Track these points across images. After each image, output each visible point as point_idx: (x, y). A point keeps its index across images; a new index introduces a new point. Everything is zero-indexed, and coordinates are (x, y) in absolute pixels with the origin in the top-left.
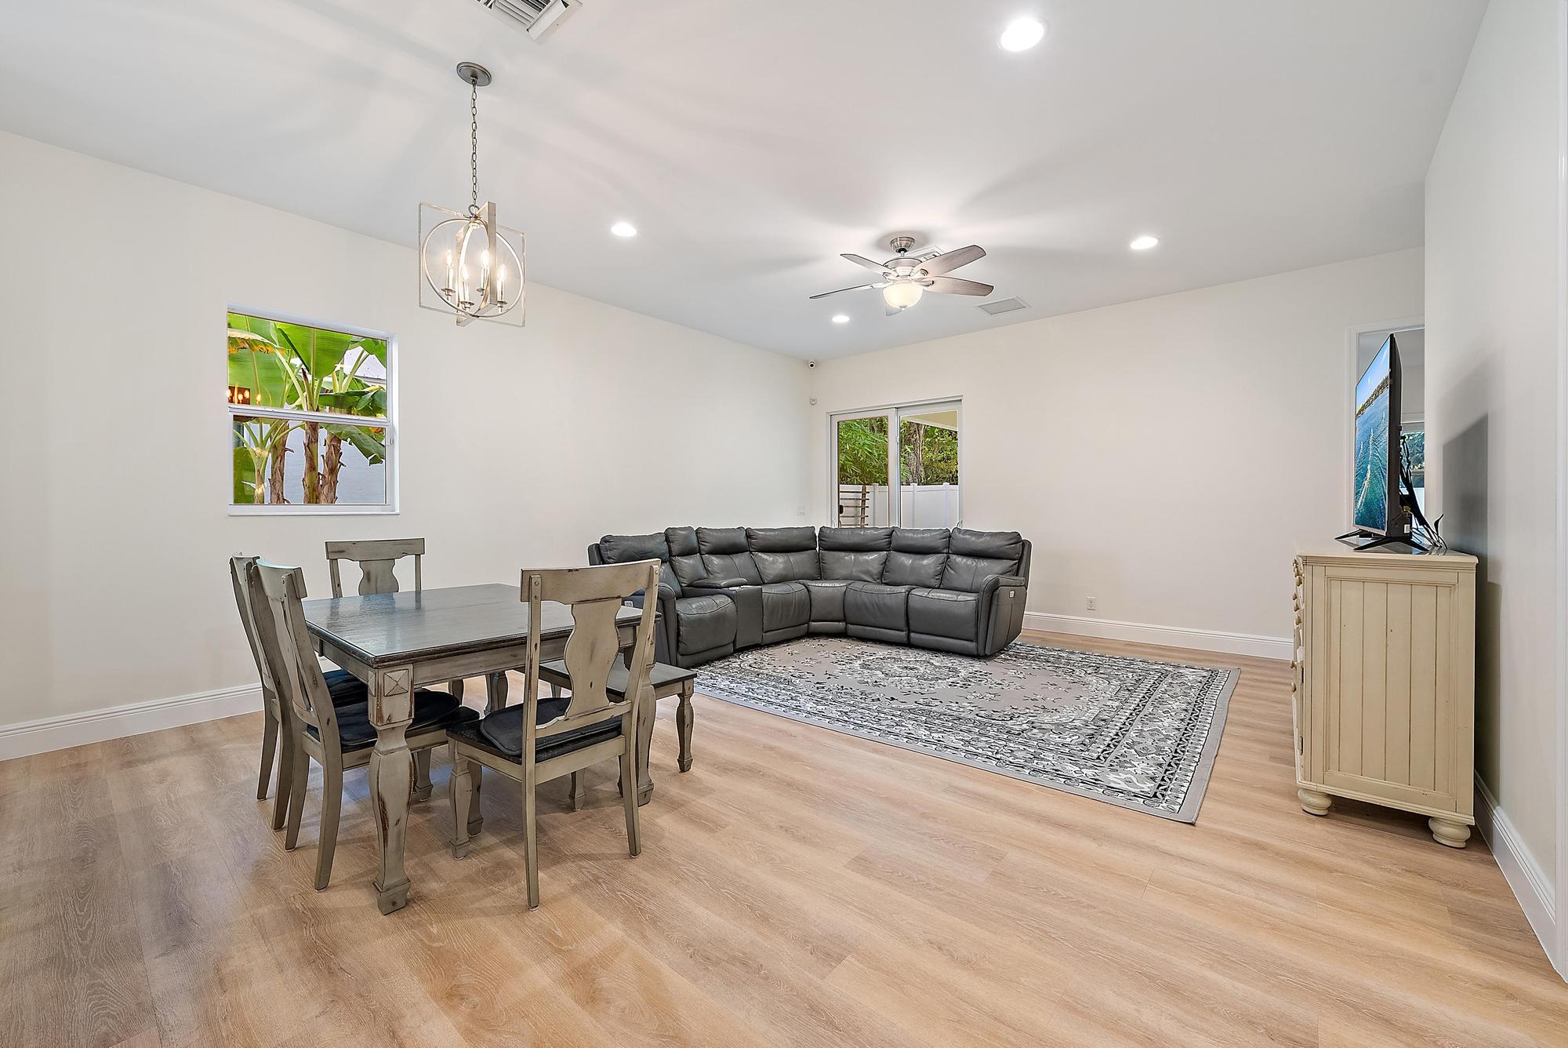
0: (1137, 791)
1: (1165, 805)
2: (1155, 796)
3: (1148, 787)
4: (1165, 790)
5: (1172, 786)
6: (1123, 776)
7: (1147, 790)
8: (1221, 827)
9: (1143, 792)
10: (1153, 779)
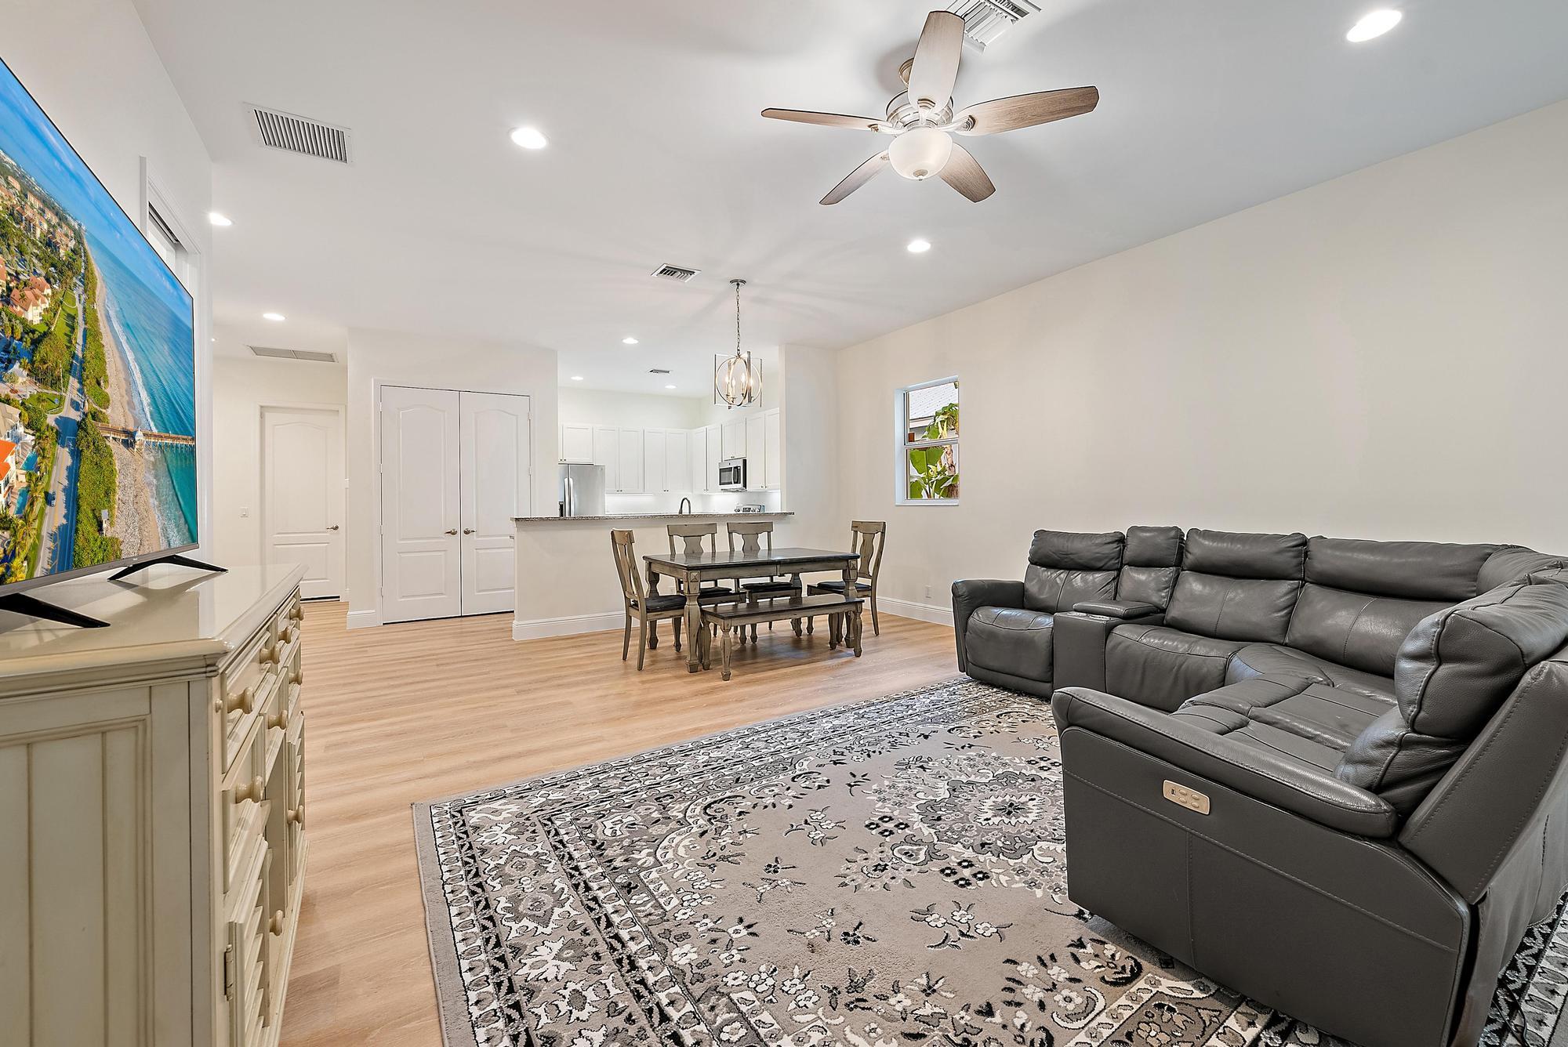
0: (479, 808)
1: (446, 808)
2: (460, 812)
3: (474, 817)
4: (456, 823)
5: (451, 830)
6: (504, 815)
7: (472, 814)
8: (387, 818)
9: (474, 809)
10: (476, 828)
